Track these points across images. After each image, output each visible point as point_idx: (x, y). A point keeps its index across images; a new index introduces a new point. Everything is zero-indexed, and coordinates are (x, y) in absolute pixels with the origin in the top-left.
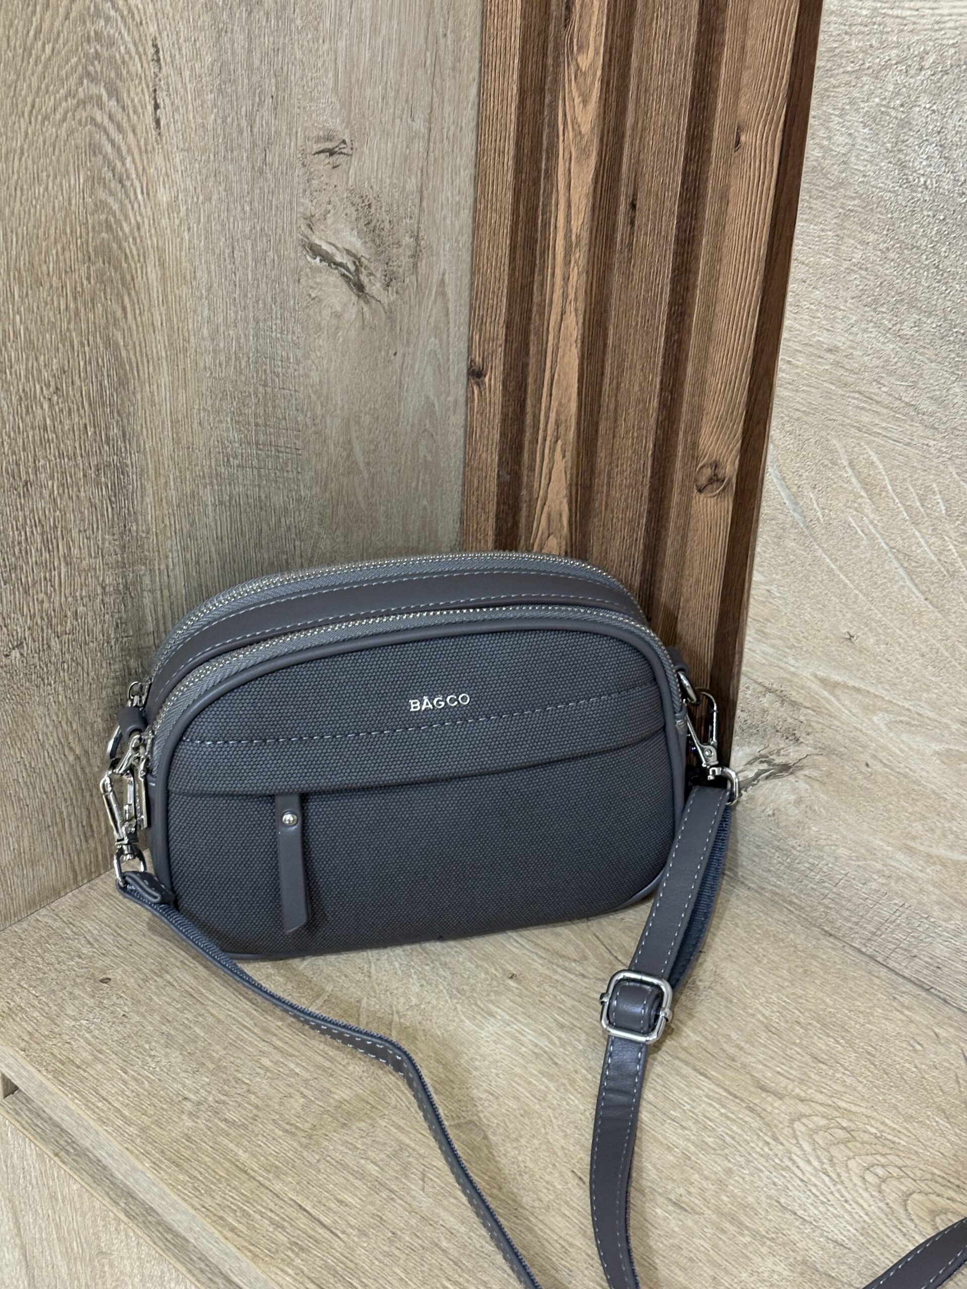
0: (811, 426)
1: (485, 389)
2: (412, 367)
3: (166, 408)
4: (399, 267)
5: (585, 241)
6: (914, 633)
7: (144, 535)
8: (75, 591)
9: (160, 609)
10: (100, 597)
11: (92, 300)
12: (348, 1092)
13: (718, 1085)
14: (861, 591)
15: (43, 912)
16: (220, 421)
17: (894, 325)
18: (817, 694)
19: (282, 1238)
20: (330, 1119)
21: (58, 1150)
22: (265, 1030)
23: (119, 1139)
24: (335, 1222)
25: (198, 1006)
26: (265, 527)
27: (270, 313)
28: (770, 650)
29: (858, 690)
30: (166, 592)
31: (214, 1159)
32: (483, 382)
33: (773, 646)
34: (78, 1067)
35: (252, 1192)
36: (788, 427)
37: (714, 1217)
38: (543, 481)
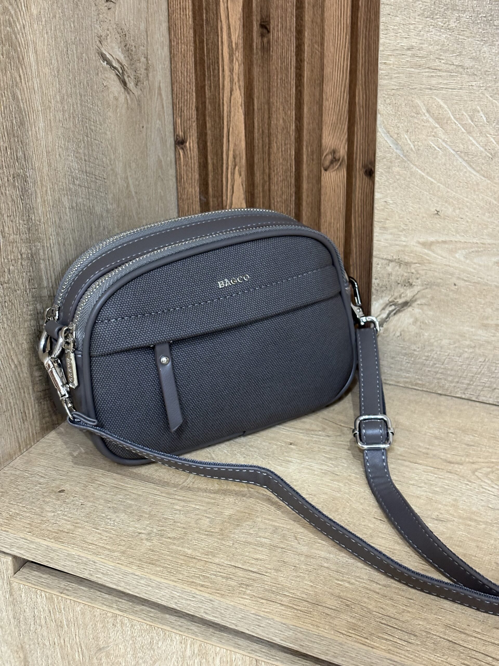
0: (402, 96)
1: (187, 150)
2: (151, 136)
3: (43, 143)
4: (141, 74)
5: (241, 45)
6: (475, 197)
7: (38, 223)
8: (8, 255)
9: (49, 272)
10: (20, 261)
11: (5, 68)
12: (232, 510)
13: (427, 466)
14: (441, 183)
15: (6, 469)
16: (68, 155)
17: (444, 24)
18: (420, 253)
19: (232, 583)
20: (229, 524)
21: (61, 591)
22: (168, 493)
23: (111, 560)
24: (259, 569)
25: (124, 491)
26: (93, 226)
27: (86, 92)
28: (389, 237)
29: (444, 242)
30: (51, 261)
31: (172, 556)
32: (185, 146)
33: (391, 234)
34: (68, 533)
35: (204, 567)
36: (388, 101)
37: (460, 521)
38: (229, 194)
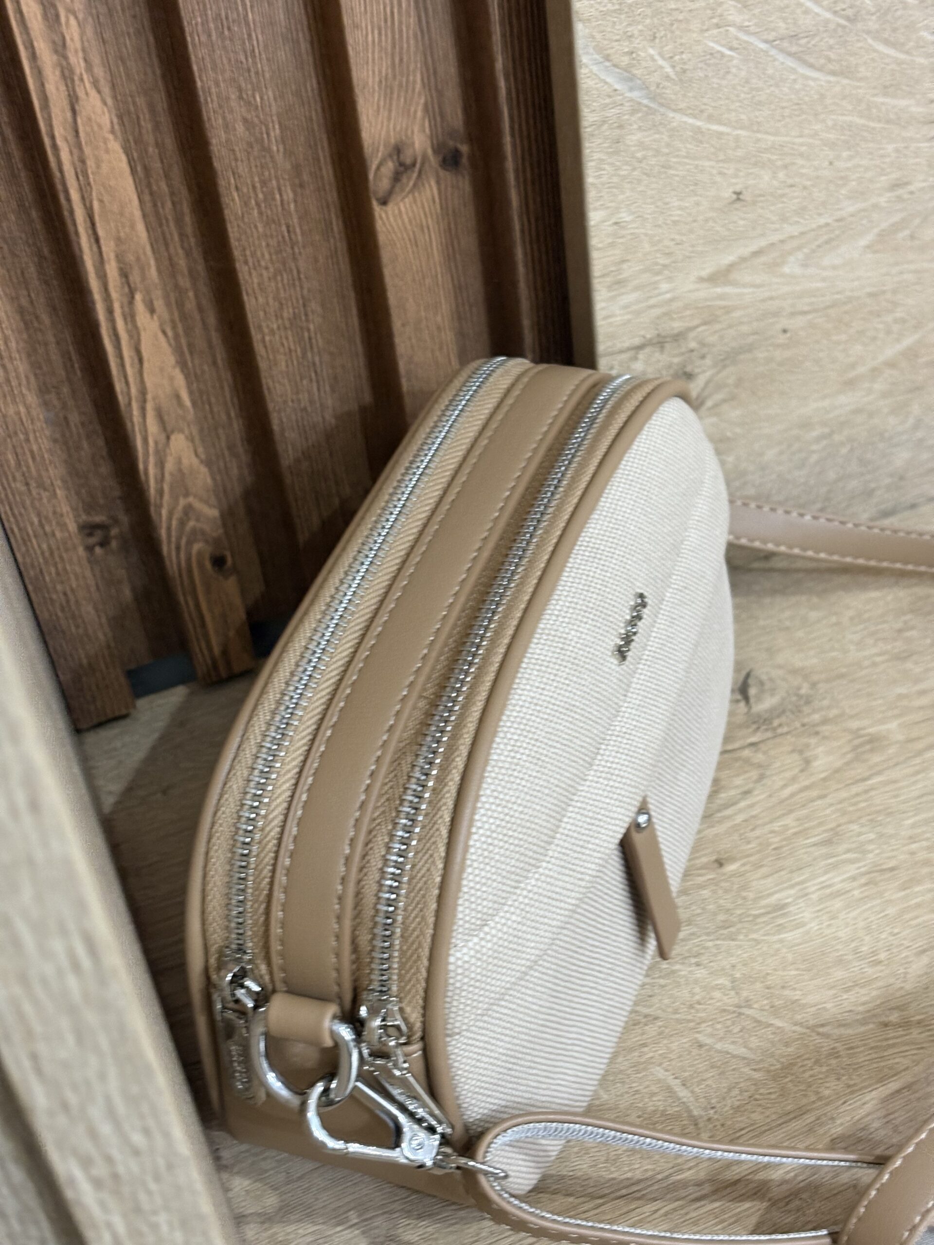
14: (743, 128)
28: (632, 297)
38: (130, 371)
